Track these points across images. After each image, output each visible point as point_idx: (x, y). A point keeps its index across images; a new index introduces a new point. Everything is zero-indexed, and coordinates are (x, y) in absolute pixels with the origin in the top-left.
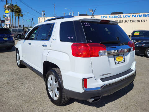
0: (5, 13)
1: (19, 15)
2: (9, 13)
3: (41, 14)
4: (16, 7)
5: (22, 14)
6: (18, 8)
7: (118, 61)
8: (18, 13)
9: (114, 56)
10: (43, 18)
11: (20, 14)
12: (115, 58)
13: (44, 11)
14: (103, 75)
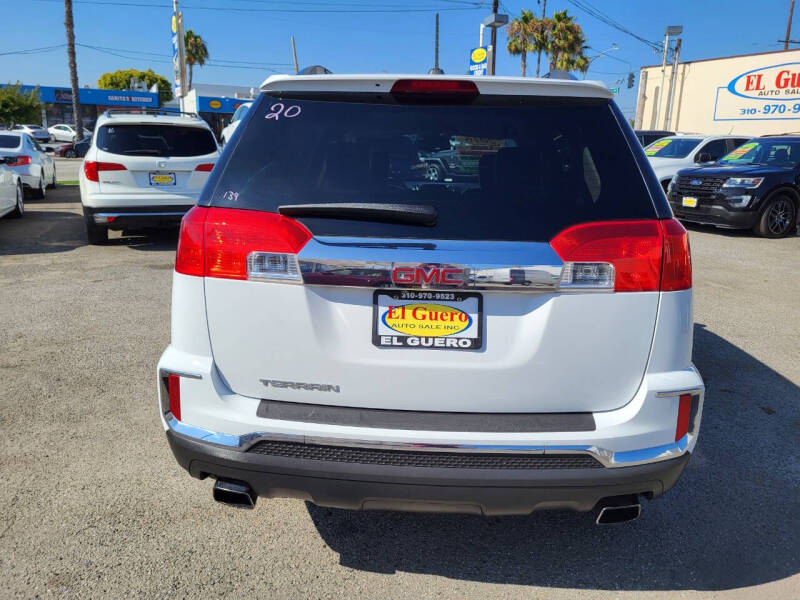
0: (473, 63)
1: (571, 62)
2: (484, 62)
3: (658, 48)
4: (560, 25)
5: (585, 59)
6: (571, 29)
7: (405, 331)
8: (566, 55)
9: (376, 294)
10: (669, 69)
11: (578, 59)
12: (382, 310)
13: (674, 30)
14: (275, 384)
